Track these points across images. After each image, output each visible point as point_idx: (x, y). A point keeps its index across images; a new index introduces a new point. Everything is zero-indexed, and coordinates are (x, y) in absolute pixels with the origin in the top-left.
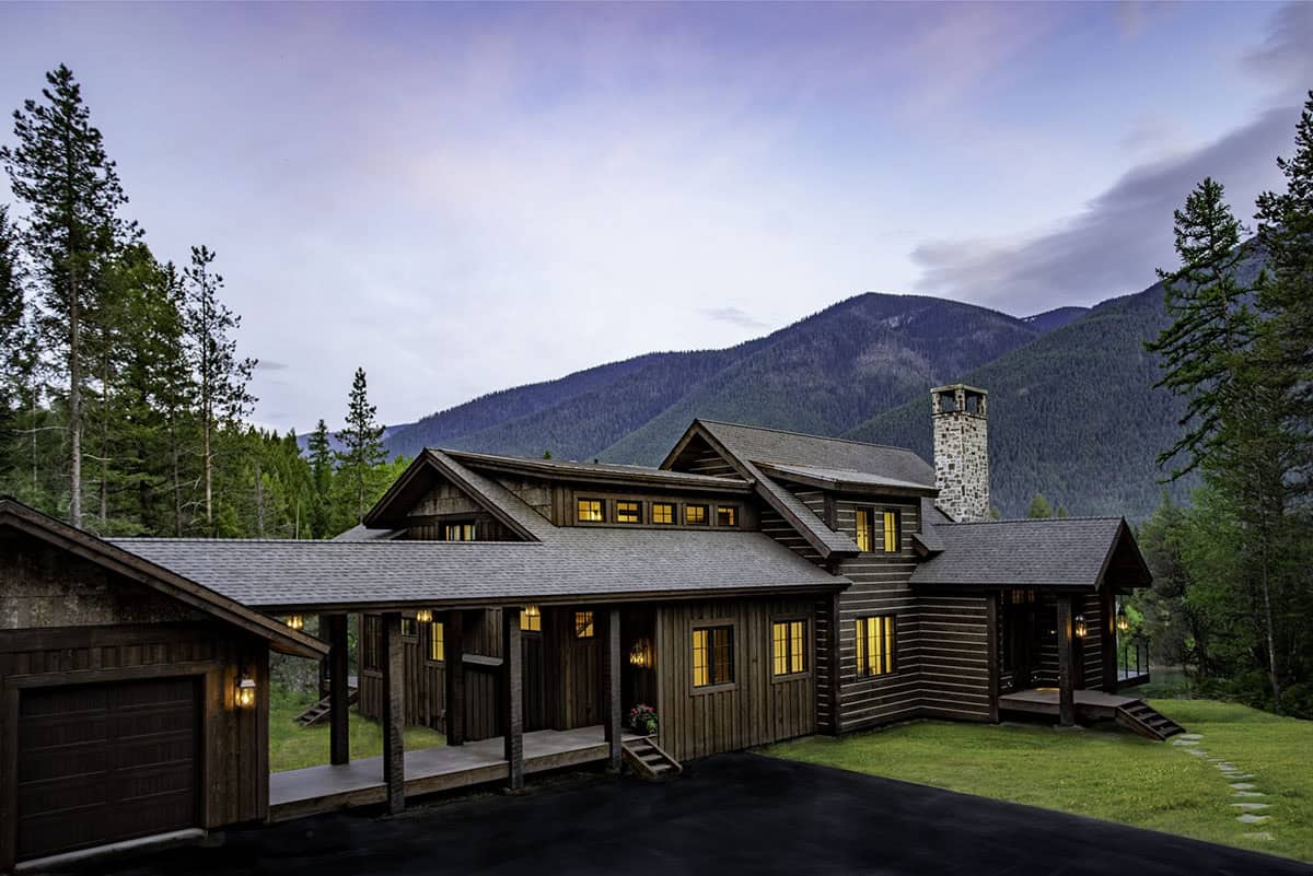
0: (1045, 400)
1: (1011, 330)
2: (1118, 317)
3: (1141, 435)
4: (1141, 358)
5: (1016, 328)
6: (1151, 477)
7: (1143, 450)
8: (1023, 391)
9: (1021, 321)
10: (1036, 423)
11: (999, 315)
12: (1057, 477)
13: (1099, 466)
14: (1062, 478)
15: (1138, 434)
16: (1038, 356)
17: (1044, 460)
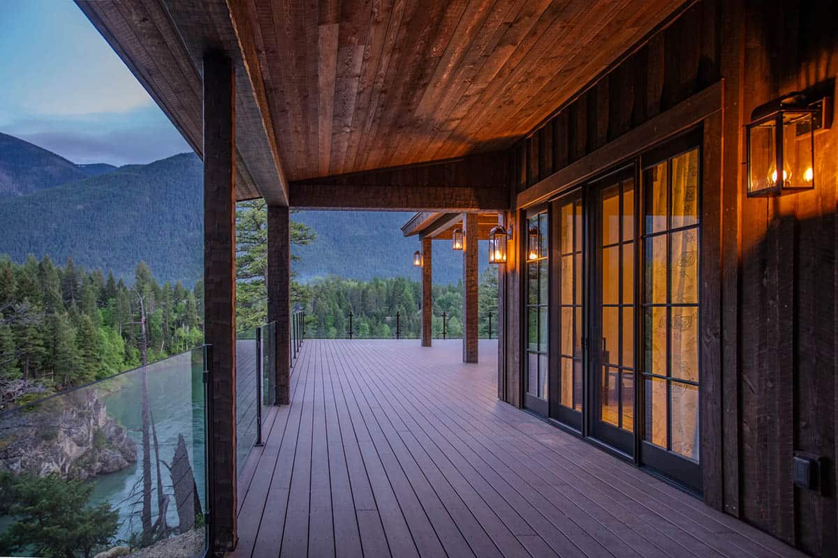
0: (94, 214)
1: (71, 170)
2: (136, 174)
3: (148, 240)
4: (148, 199)
5: (74, 169)
6: (153, 263)
7: (148, 248)
8: (80, 207)
9: (77, 165)
10: (88, 227)
11: (62, 159)
12: (100, 260)
13: (125, 255)
14: (104, 260)
15: (146, 239)
16: (90, 188)
17: (93, 249)
